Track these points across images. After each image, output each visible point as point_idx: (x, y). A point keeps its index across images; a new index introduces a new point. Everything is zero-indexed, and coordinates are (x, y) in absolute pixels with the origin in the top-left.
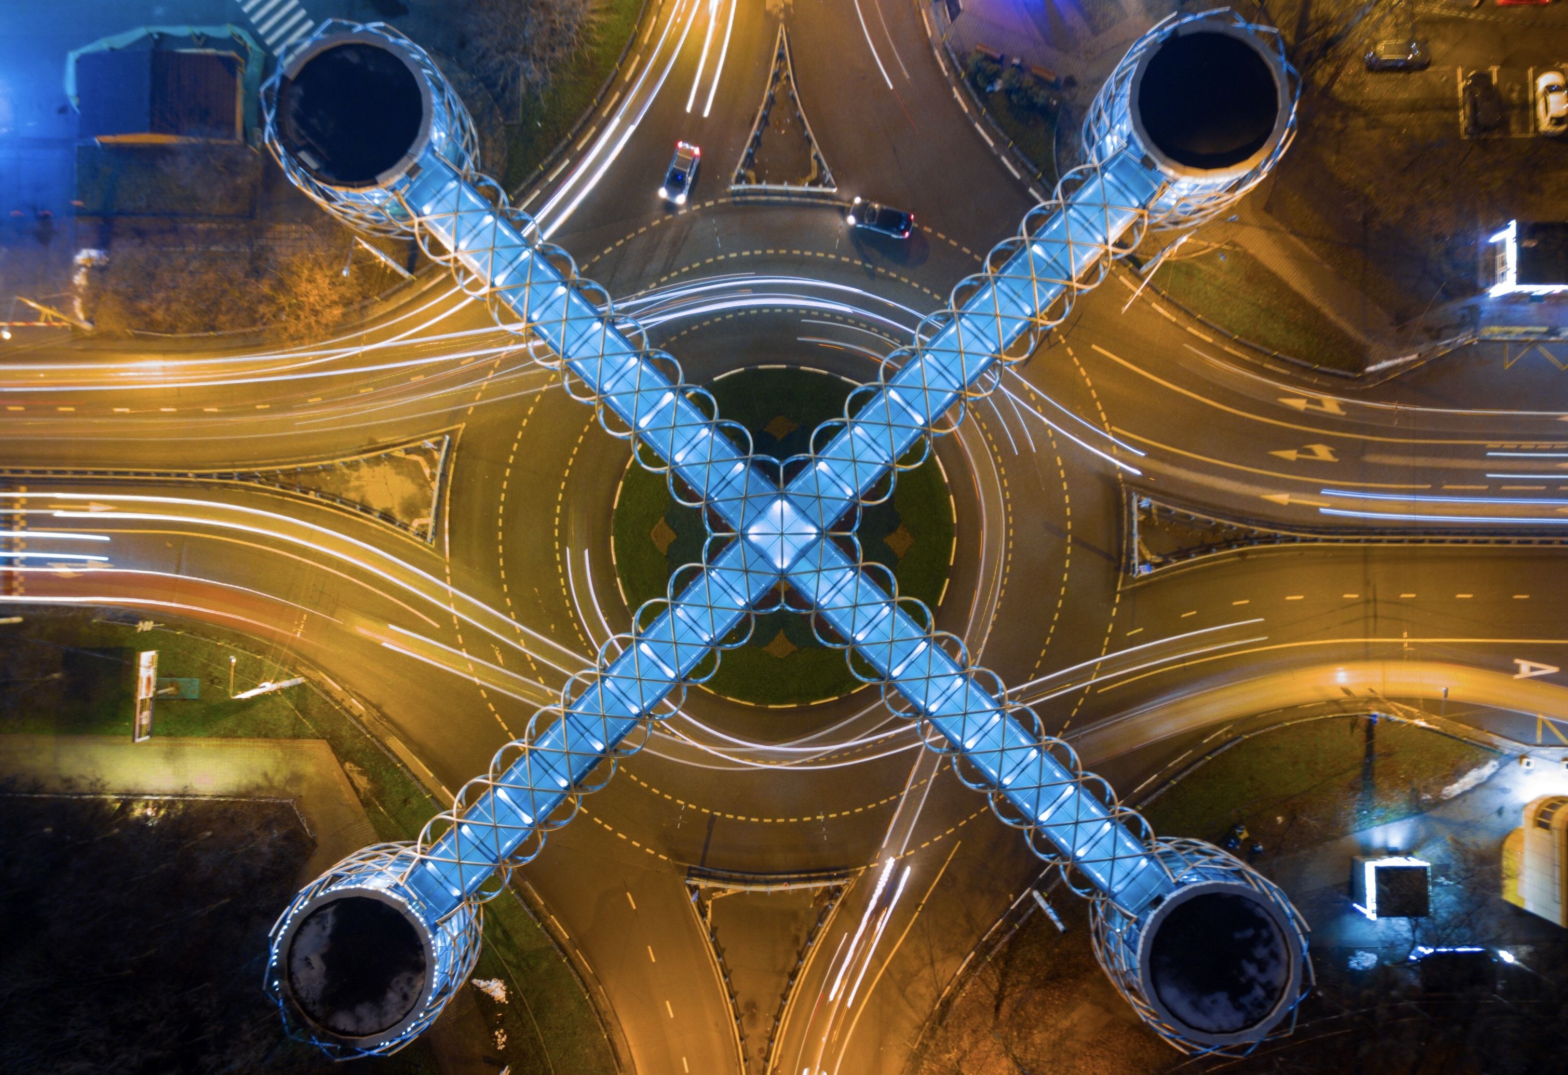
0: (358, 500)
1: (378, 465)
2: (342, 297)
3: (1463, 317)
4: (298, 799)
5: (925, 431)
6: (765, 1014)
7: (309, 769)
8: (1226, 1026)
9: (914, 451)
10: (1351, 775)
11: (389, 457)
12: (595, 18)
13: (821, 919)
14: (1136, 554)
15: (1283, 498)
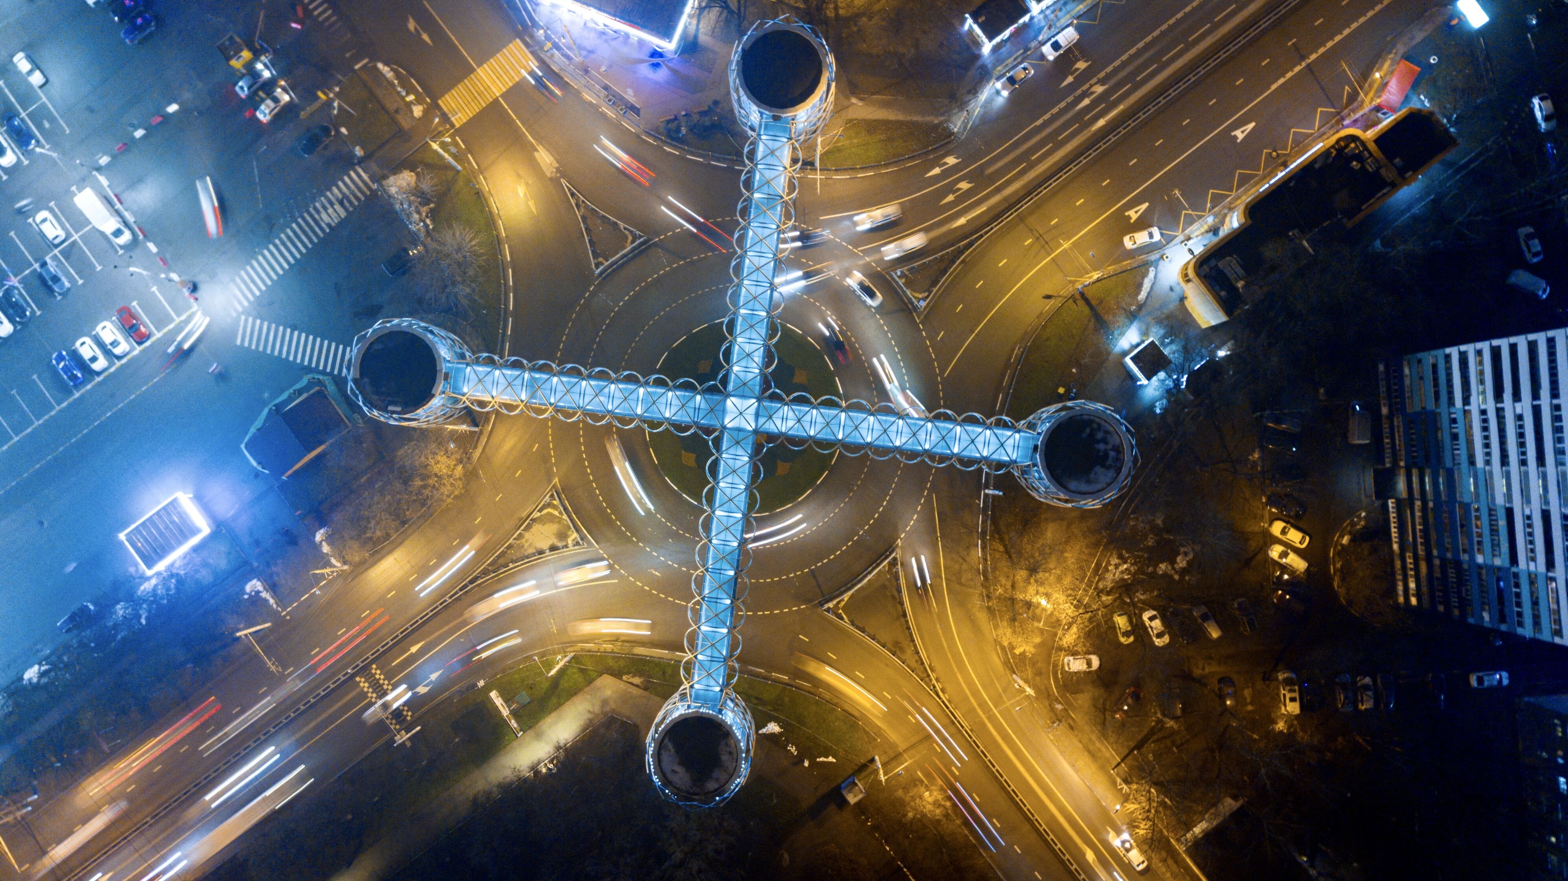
0: (534, 551)
1: (531, 528)
2: (457, 460)
3: (980, 74)
4: (613, 711)
5: (769, 316)
6: (905, 643)
7: (608, 693)
8: (1108, 480)
9: (772, 329)
10: (1091, 325)
11: (533, 520)
12: (473, 243)
13: (897, 579)
14: (914, 300)
15: (962, 221)
